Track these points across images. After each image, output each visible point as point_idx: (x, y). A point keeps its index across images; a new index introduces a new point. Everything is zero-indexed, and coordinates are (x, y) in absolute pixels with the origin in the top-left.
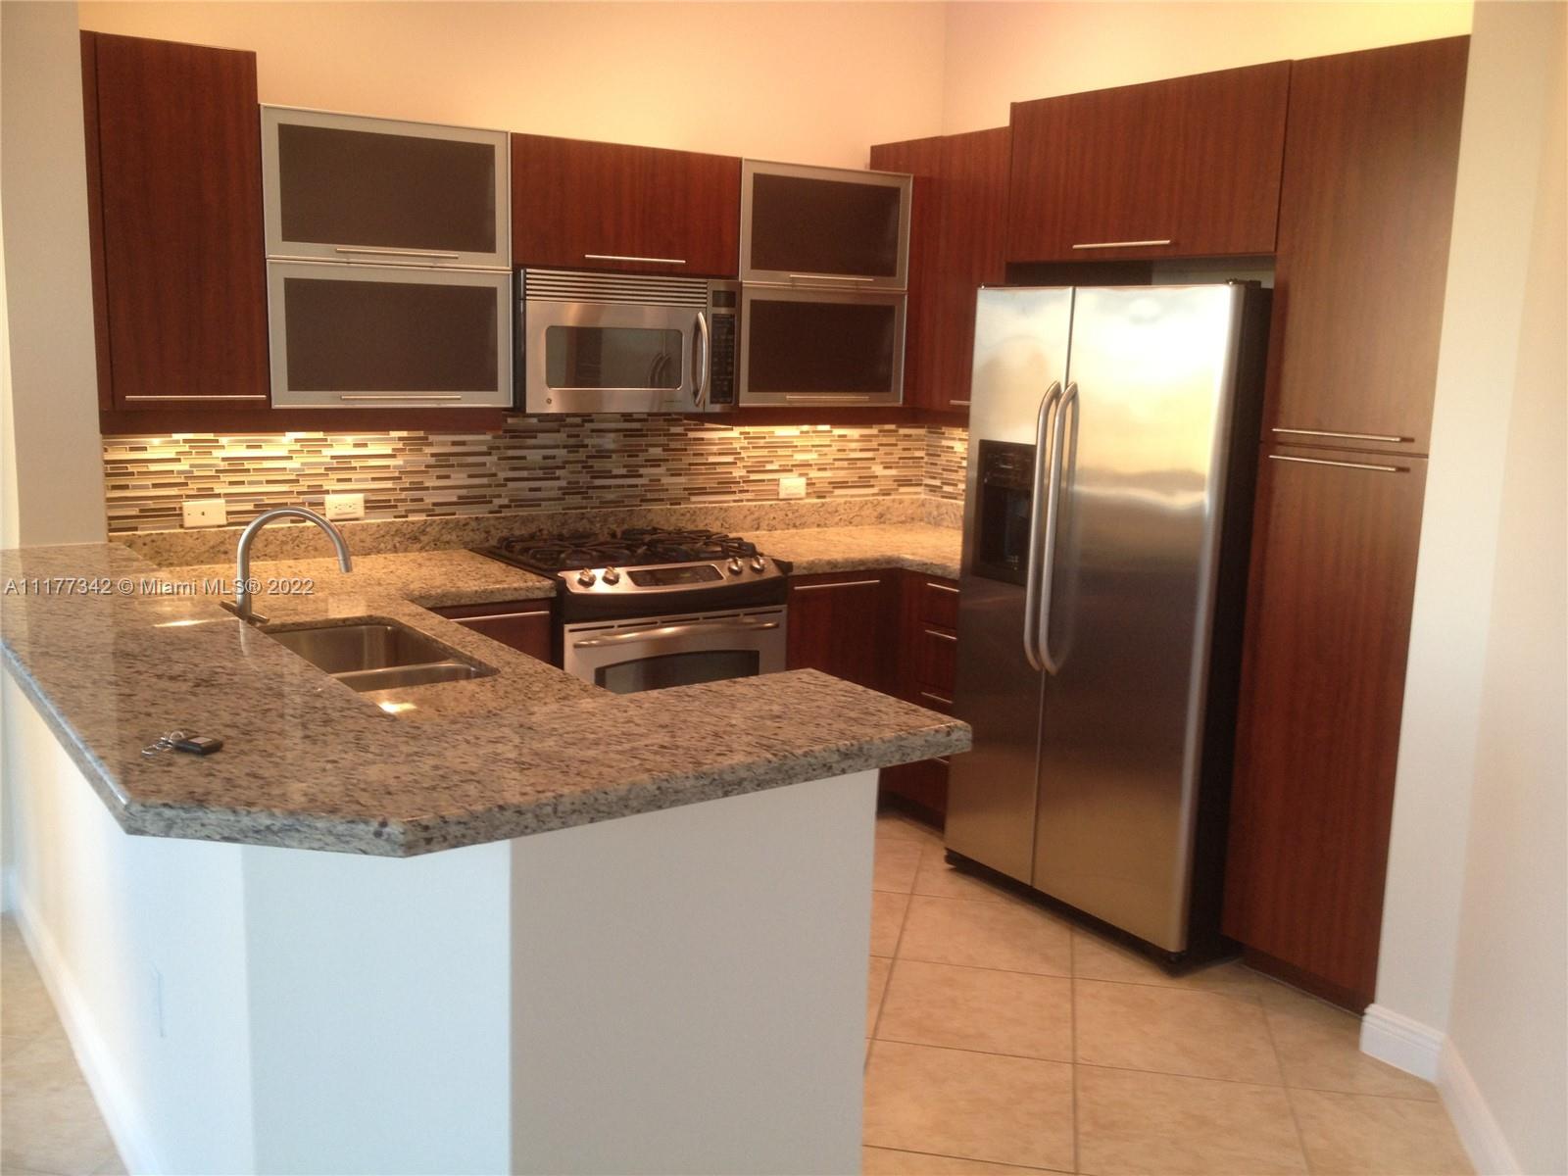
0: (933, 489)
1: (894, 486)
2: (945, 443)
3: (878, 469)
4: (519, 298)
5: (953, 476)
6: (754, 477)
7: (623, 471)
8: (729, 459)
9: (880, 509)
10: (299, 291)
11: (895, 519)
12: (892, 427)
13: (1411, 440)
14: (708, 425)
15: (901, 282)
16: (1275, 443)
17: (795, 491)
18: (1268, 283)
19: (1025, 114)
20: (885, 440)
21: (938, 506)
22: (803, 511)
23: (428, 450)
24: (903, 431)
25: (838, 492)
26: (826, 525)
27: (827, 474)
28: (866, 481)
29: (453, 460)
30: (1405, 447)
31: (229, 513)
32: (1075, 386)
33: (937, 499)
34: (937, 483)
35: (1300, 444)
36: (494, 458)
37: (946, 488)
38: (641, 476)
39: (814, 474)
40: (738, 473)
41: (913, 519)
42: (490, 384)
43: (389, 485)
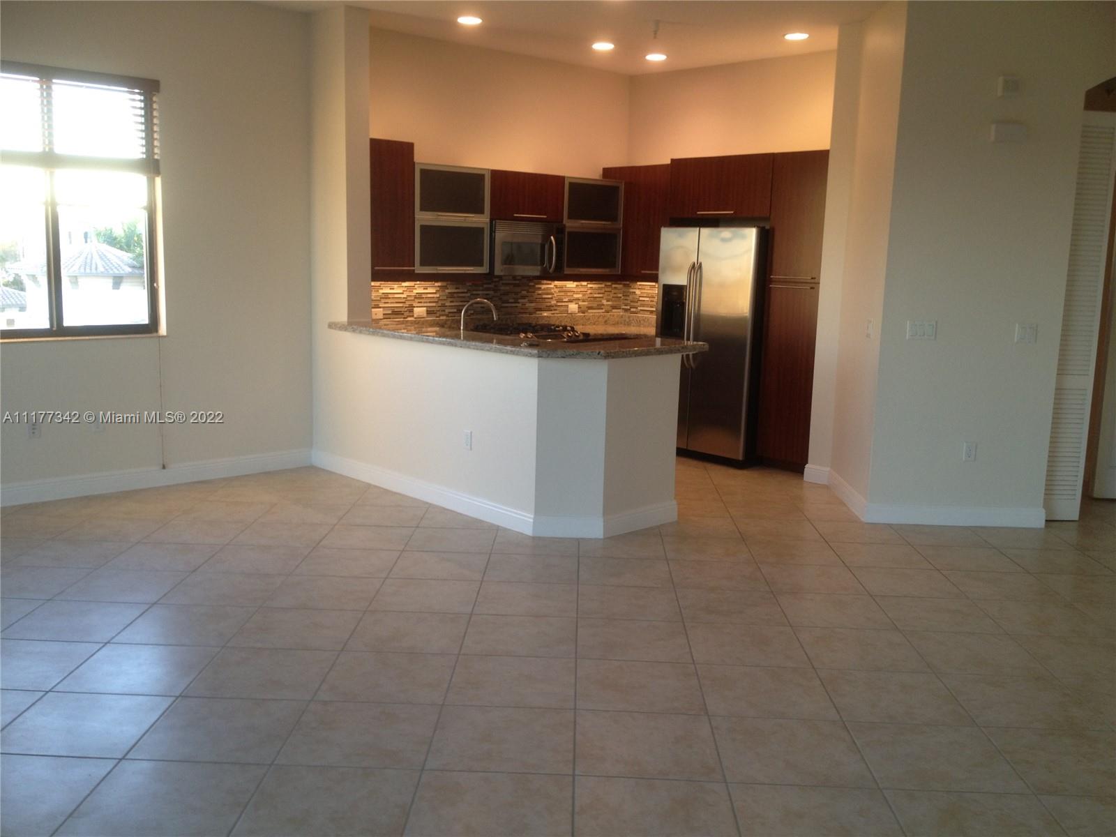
0: (626, 310)
1: (610, 308)
2: (632, 290)
3: (604, 302)
4: (492, 231)
5: (636, 304)
6: (559, 304)
7: (513, 301)
8: (550, 296)
9: (606, 319)
10: (425, 229)
11: (611, 323)
12: (609, 284)
13: (815, 278)
14: (545, 282)
15: (620, 224)
16: (771, 281)
17: (573, 310)
18: (767, 227)
19: (677, 164)
20: (607, 290)
21: (629, 317)
22: (577, 319)
23: (447, 291)
24: (614, 286)
25: (589, 311)
26: (585, 325)
27: (586, 303)
28: (600, 307)
29: (455, 295)
30: (813, 281)
31: (384, 314)
32: (701, 264)
33: (628, 314)
34: (629, 307)
35: (780, 282)
36: (469, 294)
37: (632, 310)
38: (519, 303)
39: (581, 303)
40: (553, 302)
41: (618, 323)
42: (480, 264)
43: (434, 304)
